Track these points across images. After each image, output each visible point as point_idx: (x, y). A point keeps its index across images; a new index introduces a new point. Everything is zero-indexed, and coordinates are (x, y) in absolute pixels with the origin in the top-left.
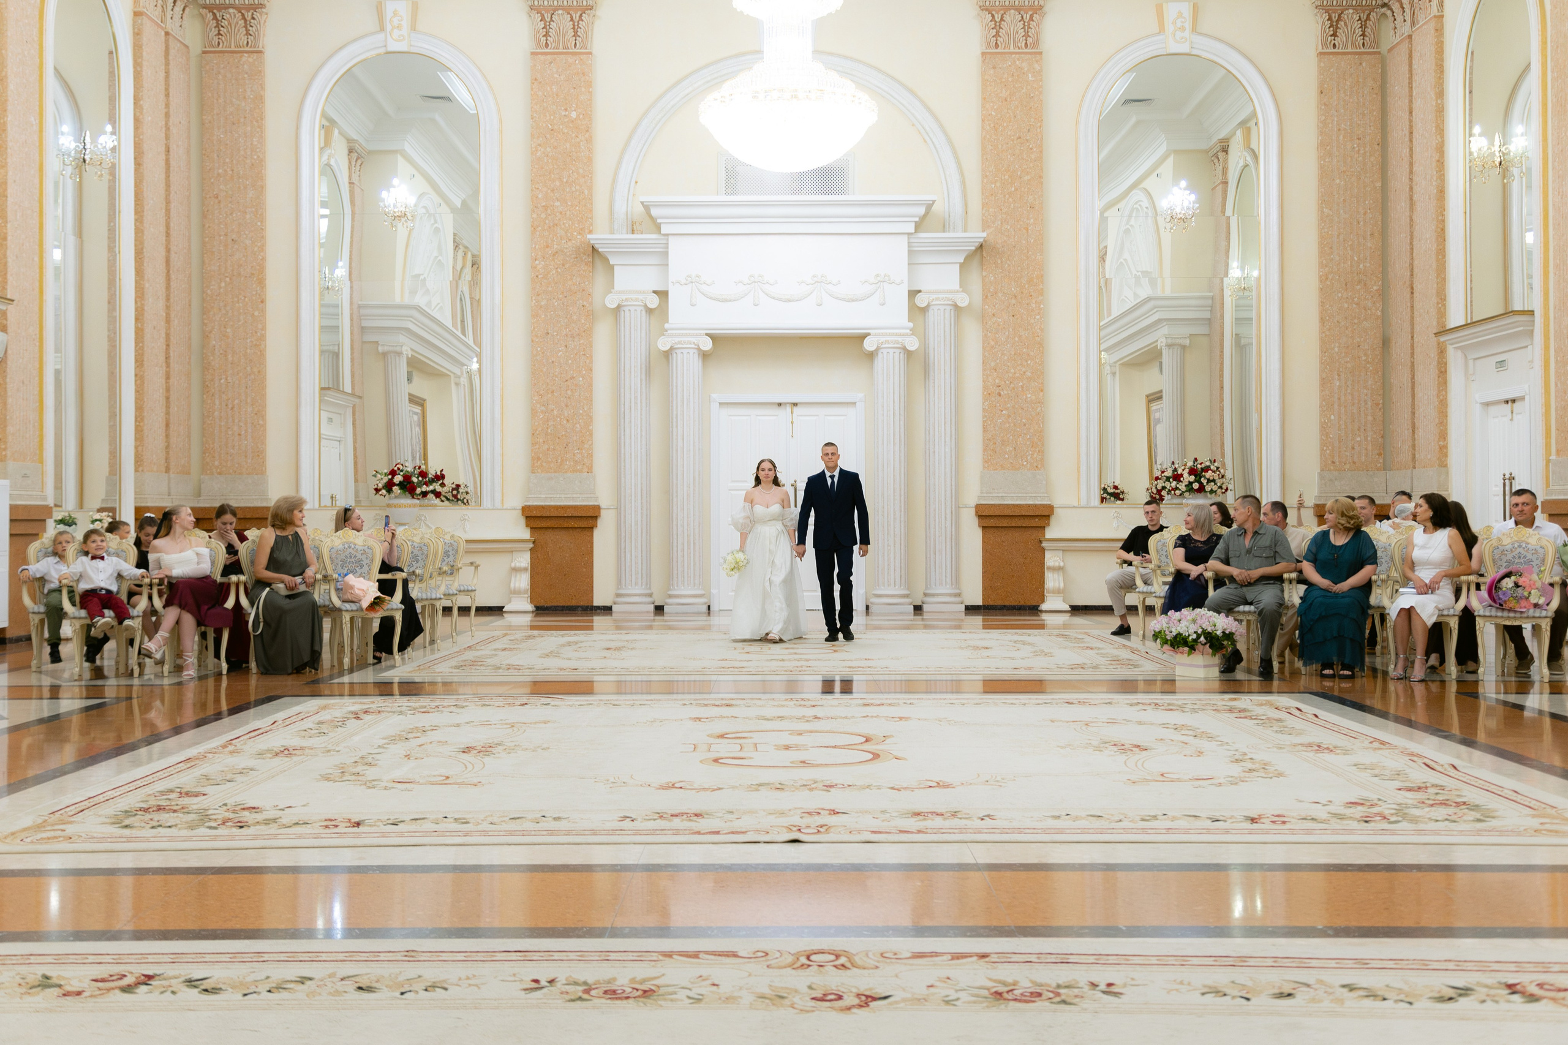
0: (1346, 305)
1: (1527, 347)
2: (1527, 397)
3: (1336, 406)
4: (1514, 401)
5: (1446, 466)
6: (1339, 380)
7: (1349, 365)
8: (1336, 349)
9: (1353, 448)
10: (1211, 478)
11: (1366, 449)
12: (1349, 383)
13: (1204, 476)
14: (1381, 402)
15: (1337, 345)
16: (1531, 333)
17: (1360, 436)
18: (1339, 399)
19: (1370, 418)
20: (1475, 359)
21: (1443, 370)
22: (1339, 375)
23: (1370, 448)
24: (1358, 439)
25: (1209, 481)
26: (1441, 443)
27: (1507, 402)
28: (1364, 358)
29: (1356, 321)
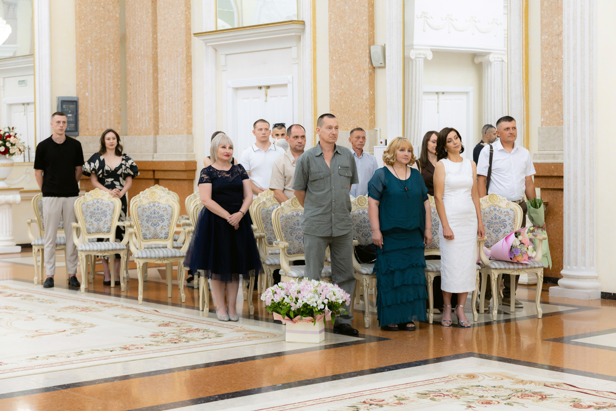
0: (96, 8)
1: (291, 47)
2: (289, 85)
3: (89, 86)
4: (268, 87)
5: (191, 133)
6: (91, 65)
7: (98, 54)
8: (89, 42)
9: (101, 118)
10: (14, 143)
11: (110, 119)
12: (98, 68)
13: (9, 141)
14: (119, 83)
15: (90, 38)
16: (299, 38)
17: (105, 109)
18: (91, 80)
19: (112, 96)
20: (226, 55)
21: (189, 61)
22: (91, 62)
23: (112, 118)
24: (104, 111)
25: (12, 145)
26: (188, 116)
27: (260, 88)
28: (108, 49)
29: (102, 21)
